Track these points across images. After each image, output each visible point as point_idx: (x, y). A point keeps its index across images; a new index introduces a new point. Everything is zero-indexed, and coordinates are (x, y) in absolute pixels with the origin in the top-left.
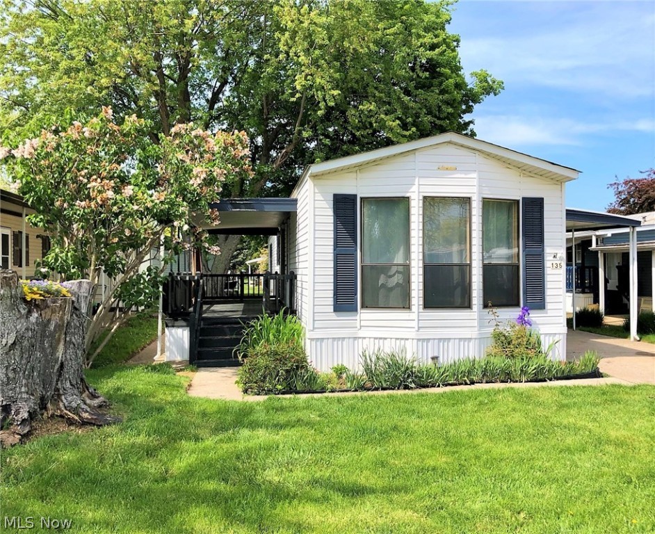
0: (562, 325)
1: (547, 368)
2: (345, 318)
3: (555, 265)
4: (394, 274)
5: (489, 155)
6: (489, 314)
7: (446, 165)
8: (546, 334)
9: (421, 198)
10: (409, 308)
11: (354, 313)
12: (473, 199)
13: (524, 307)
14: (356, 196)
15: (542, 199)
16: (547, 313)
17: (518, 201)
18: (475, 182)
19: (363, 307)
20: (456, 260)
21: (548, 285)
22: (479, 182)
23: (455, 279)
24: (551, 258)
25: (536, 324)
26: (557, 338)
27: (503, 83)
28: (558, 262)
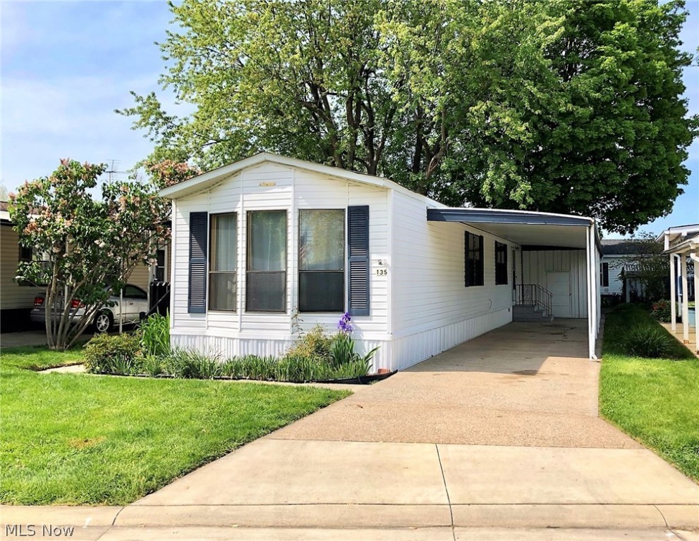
0: (386, 332)
2: (197, 319)
3: (380, 272)
7: (266, 182)
8: (370, 341)
9: (245, 212)
10: (235, 311)
11: (204, 315)
12: (289, 210)
13: (349, 312)
14: (207, 213)
15: (368, 206)
16: (371, 320)
17: (344, 210)
18: (291, 195)
19: (209, 309)
20: (268, 270)
21: (373, 292)
24: (377, 265)
25: (359, 330)
28: (384, 269)
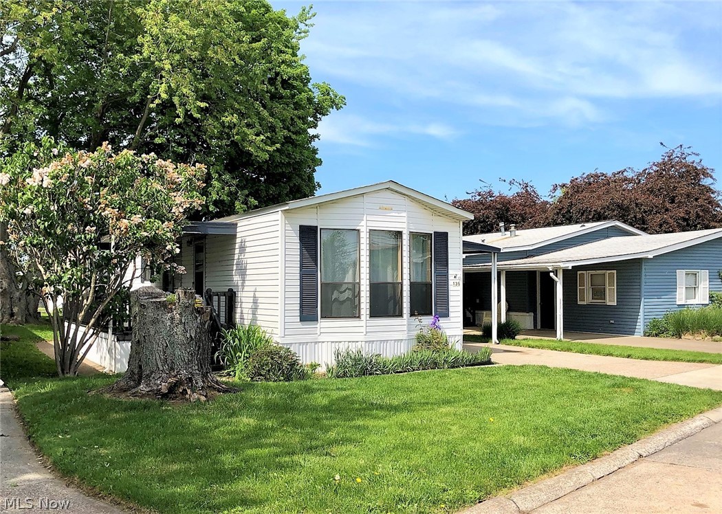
1: (461, 358)
2: (308, 326)
3: (455, 284)
4: (345, 291)
5: (413, 199)
6: (415, 321)
7: (385, 206)
8: (451, 335)
9: (368, 230)
10: (359, 317)
11: (316, 322)
12: (404, 232)
13: (435, 315)
14: (317, 227)
15: (447, 233)
16: (450, 320)
17: (431, 234)
18: (405, 220)
19: (322, 317)
20: (390, 280)
21: (451, 299)
22: (408, 220)
23: (389, 294)
24: (453, 278)
25: (443, 328)
26: (457, 339)
27: (344, 98)
28: (458, 281)
